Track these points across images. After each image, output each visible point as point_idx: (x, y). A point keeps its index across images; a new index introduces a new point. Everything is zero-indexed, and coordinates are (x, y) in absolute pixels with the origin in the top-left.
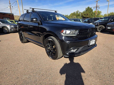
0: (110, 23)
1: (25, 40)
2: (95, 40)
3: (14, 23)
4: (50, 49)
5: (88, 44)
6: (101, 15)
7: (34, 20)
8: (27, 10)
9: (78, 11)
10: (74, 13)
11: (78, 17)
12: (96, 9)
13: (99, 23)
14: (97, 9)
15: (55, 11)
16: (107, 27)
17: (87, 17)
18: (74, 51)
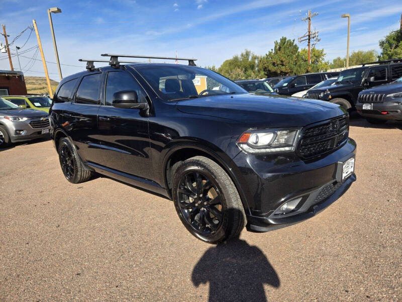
0: (367, 90)
1: (84, 171)
2: (353, 160)
3: (28, 107)
4: (194, 203)
5: (334, 177)
6: (323, 62)
7: (125, 97)
8: (90, 63)
9: (247, 54)
10: (236, 59)
11: (250, 72)
12: (309, 45)
13: (330, 90)
14: (311, 43)
15: (190, 61)
16: (358, 104)
17: (282, 72)
18: (292, 207)
